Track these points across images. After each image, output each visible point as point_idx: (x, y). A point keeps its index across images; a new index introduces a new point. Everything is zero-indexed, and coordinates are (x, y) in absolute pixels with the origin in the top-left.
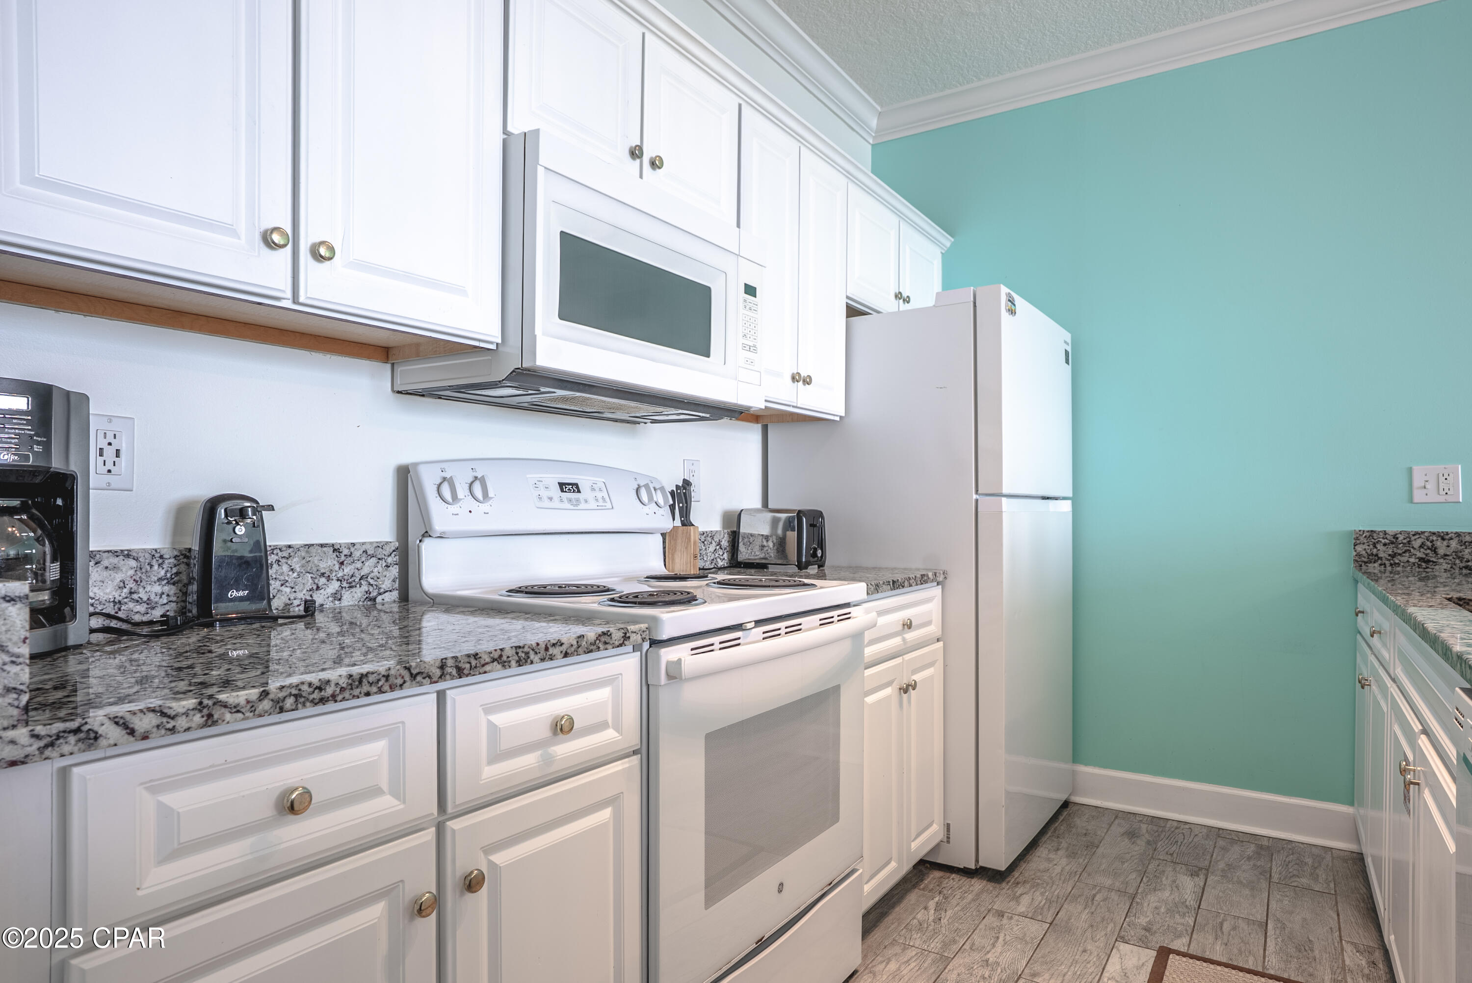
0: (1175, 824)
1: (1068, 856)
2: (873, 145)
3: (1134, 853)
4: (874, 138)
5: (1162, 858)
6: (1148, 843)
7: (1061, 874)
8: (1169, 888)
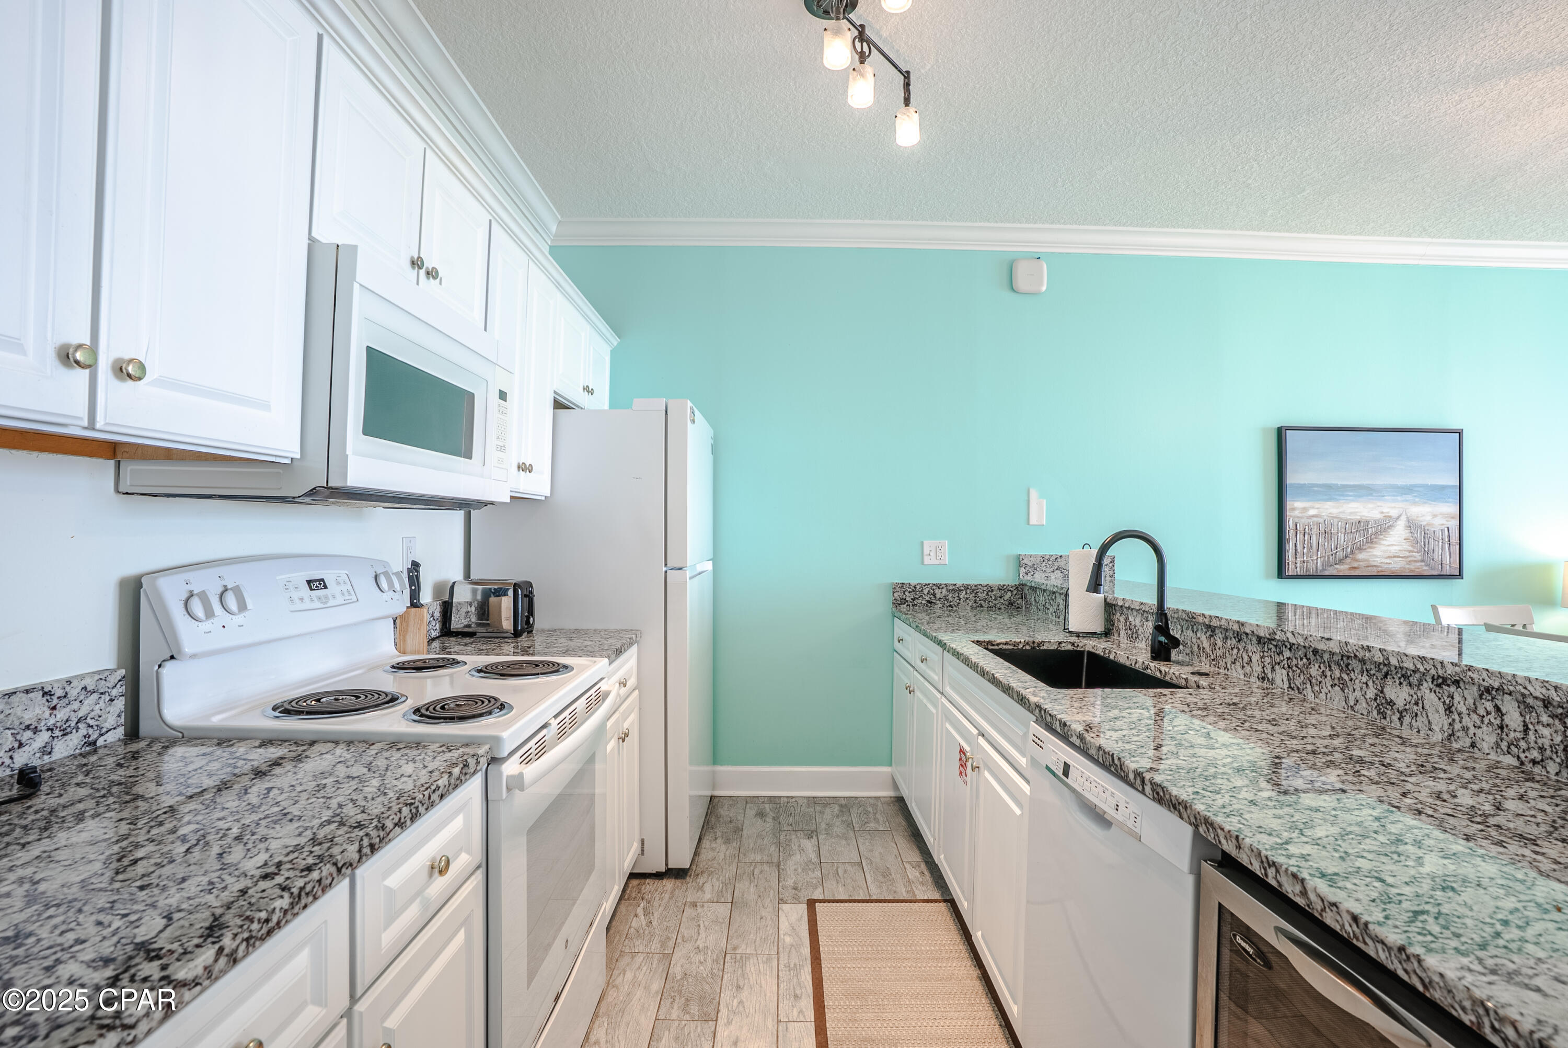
0: (786, 800)
1: (725, 843)
2: (550, 247)
3: (768, 829)
4: (552, 240)
5: (785, 829)
6: (774, 819)
7: (725, 859)
8: (798, 852)
